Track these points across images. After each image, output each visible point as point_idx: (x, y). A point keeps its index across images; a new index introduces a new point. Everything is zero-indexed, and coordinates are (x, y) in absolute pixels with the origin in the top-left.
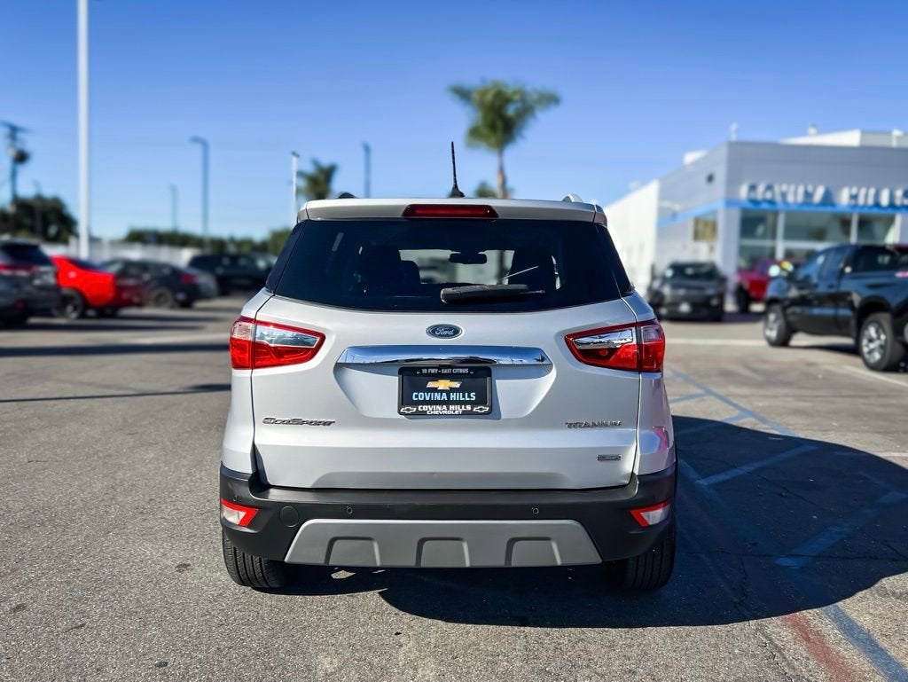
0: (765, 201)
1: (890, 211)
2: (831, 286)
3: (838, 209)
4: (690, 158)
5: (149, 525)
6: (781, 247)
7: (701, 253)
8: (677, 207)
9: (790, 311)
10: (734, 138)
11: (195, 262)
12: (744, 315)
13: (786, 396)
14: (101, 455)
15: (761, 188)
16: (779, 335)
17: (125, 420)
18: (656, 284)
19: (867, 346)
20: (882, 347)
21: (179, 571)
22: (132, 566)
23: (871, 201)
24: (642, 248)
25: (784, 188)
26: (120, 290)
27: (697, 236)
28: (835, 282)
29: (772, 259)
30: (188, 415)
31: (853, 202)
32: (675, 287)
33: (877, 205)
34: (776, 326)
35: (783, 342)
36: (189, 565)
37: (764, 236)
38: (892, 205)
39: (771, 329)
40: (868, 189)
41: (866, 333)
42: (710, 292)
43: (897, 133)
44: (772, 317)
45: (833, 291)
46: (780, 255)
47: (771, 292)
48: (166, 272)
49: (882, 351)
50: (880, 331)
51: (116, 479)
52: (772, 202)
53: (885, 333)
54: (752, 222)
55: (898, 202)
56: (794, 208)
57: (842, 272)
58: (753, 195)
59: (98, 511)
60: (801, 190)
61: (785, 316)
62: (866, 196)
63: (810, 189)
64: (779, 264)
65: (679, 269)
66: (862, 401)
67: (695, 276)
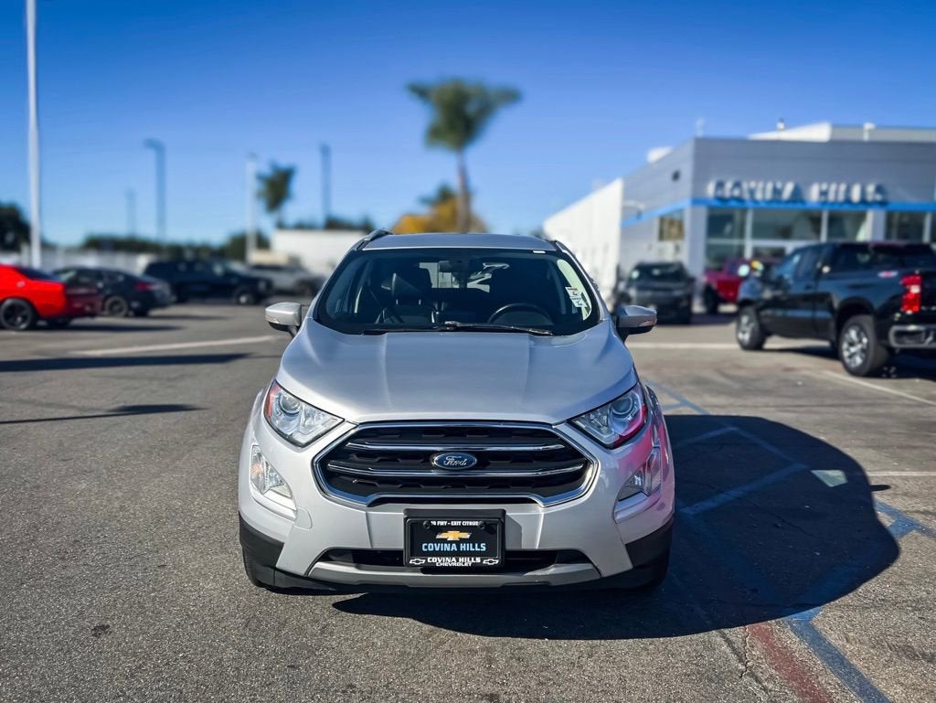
0: (733, 198)
1: (861, 208)
2: (808, 287)
3: (809, 206)
4: (655, 155)
5: (69, 575)
6: (749, 245)
7: (666, 253)
8: (642, 206)
9: (763, 313)
10: (700, 134)
11: (151, 269)
12: (713, 316)
13: (767, 406)
14: (28, 485)
15: (729, 185)
16: (752, 338)
17: (61, 444)
18: (622, 286)
19: (848, 350)
20: (863, 351)
21: (95, 635)
22: (42, 629)
23: (841, 197)
24: (606, 249)
25: (753, 184)
26: (70, 299)
27: (662, 236)
28: (812, 283)
29: (740, 259)
30: (130, 437)
31: (823, 198)
32: (640, 288)
33: (848, 201)
34: (748, 329)
35: (756, 345)
36: (108, 626)
37: (731, 236)
38: (863, 201)
39: (744, 332)
40: (839, 184)
41: (847, 336)
42: (678, 293)
43: (868, 126)
44: (745, 319)
45: (810, 292)
46: (748, 254)
47: (743, 293)
48: (121, 279)
49: (863, 355)
50: (862, 334)
51: (39, 516)
52: (740, 200)
53: (867, 337)
54: (720, 220)
55: (870, 198)
56: (763, 205)
57: (820, 272)
58: (720, 193)
59: (14, 557)
60: (770, 186)
61: (758, 317)
62: (837, 192)
63: (779, 185)
64: (748, 263)
65: (644, 269)
66: (848, 410)
67: (662, 277)
